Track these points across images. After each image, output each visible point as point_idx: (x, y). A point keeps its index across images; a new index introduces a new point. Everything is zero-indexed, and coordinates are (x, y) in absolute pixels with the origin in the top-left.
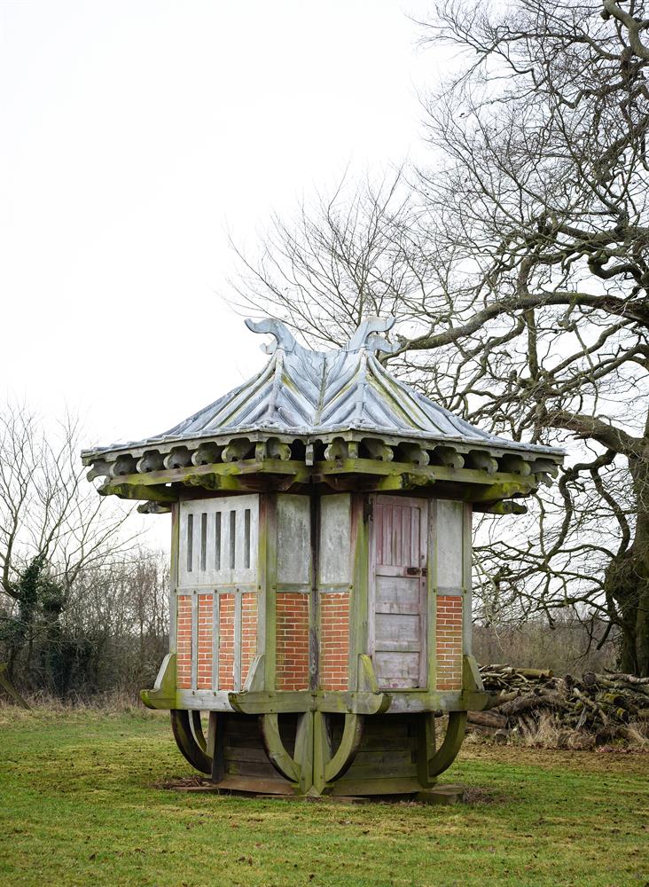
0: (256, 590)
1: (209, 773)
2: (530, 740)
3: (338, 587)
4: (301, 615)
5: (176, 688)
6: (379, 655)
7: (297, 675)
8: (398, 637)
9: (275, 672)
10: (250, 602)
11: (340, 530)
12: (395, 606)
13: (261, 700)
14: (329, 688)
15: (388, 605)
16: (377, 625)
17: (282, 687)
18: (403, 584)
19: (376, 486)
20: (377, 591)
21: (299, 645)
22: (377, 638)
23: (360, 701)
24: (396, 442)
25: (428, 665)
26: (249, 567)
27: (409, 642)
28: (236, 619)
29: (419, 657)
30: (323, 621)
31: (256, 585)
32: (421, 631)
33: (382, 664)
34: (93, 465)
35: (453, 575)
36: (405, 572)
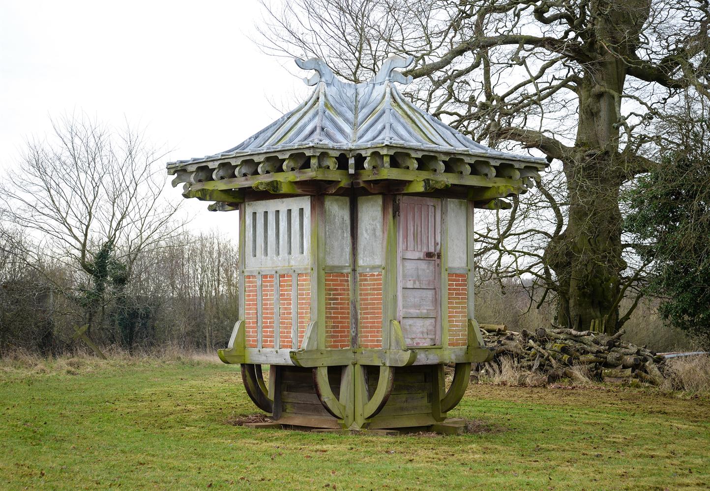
0: (309, 271)
1: (271, 412)
2: (497, 379)
3: (373, 268)
4: (344, 290)
5: (245, 347)
6: (406, 321)
7: (341, 336)
8: (420, 306)
9: (325, 335)
10: (304, 280)
11: (374, 223)
12: (417, 282)
13: (315, 356)
14: (367, 346)
15: (412, 282)
16: (404, 297)
17: (330, 346)
18: (423, 265)
19: (403, 190)
20: (403, 271)
21: (342, 313)
22: (403, 308)
23: (392, 356)
24: (419, 155)
25: (442, 328)
26: (303, 253)
27: (427, 310)
28: (293, 294)
29: (435, 322)
30: (361, 295)
31: (309, 267)
32: (436, 302)
33: (408, 327)
34: (176, 175)
35: (460, 258)
36: (424, 256)
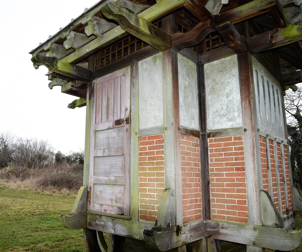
6: (97, 187)
8: (110, 173)
12: (106, 151)
15: (102, 151)
16: (95, 165)
18: (113, 133)
20: (95, 142)
22: (95, 175)
25: (131, 197)
27: (116, 177)
29: (124, 189)
32: (125, 168)
33: (98, 193)
36: (113, 125)
